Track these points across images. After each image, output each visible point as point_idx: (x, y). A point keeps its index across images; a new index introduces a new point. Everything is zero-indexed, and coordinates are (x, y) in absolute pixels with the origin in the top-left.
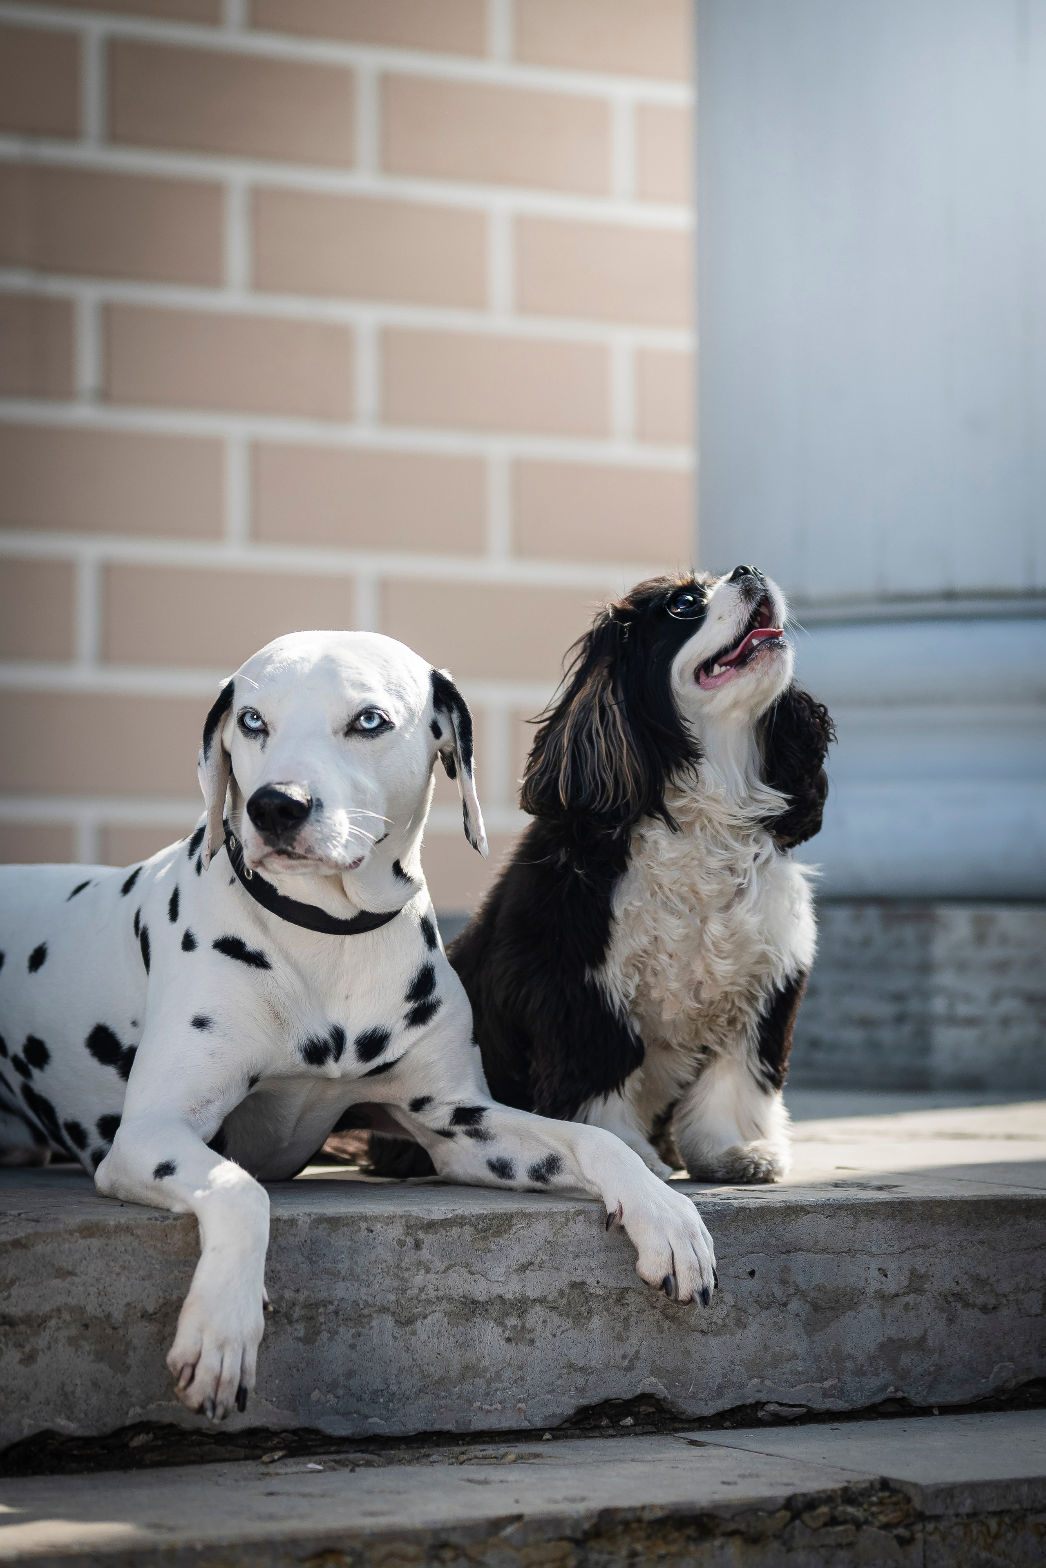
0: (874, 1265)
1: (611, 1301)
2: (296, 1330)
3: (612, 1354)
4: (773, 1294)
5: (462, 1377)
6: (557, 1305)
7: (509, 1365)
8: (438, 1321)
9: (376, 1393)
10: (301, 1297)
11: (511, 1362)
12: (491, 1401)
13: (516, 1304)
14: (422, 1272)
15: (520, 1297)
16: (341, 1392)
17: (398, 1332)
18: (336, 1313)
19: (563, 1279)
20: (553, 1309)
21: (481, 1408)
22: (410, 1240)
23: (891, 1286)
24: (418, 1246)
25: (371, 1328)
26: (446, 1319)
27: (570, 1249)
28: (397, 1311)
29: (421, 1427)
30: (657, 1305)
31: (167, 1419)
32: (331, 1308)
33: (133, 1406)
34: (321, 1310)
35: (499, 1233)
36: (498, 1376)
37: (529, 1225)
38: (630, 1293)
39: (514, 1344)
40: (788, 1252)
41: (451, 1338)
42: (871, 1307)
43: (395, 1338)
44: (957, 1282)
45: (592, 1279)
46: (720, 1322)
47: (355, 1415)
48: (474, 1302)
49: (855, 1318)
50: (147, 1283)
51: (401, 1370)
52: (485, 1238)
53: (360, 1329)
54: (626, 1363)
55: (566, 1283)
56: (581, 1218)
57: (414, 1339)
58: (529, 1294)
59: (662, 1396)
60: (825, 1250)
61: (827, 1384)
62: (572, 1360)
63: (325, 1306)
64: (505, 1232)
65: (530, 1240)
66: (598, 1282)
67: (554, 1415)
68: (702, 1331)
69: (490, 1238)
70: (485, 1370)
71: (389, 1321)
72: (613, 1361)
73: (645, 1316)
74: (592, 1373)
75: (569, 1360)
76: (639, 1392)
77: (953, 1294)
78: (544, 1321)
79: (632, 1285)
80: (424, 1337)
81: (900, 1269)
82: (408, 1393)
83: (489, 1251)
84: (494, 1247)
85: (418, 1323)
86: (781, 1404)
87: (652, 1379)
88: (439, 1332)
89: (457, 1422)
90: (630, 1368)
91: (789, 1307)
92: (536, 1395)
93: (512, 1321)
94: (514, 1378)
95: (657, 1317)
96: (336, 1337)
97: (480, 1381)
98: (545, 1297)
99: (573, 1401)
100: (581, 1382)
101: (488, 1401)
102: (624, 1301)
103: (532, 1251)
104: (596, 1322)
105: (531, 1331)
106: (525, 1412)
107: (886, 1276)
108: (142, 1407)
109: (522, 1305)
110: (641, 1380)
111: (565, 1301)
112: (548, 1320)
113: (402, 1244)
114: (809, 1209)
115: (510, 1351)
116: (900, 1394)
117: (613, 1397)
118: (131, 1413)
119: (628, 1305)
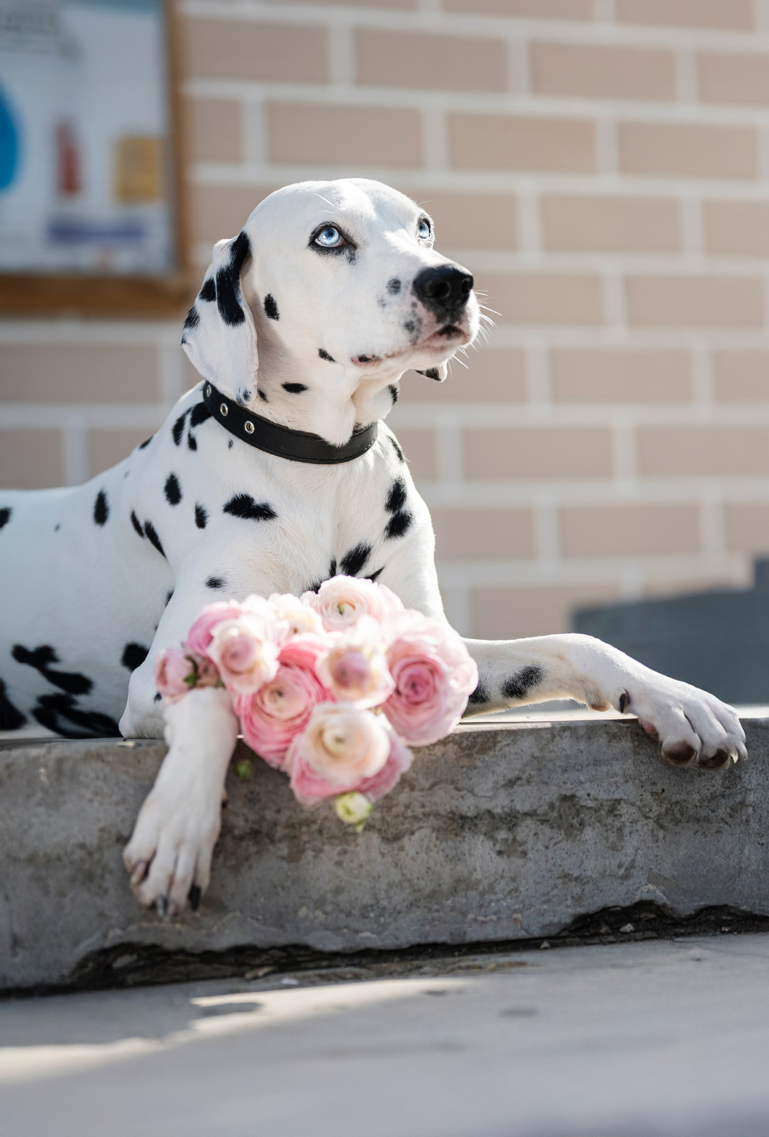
1: (603, 812)
2: (279, 849)
3: (607, 864)
5: (454, 891)
6: (548, 818)
7: (502, 877)
8: (426, 836)
9: (366, 909)
10: (283, 817)
11: (504, 874)
12: (486, 912)
13: (506, 819)
14: (407, 789)
15: (509, 811)
16: (329, 908)
17: (386, 848)
18: (320, 832)
19: (552, 793)
20: (543, 822)
21: (475, 920)
25: (357, 845)
26: (434, 835)
27: (558, 763)
28: (383, 828)
29: (415, 939)
30: (651, 815)
31: (149, 939)
32: (314, 827)
33: (112, 927)
34: (304, 829)
35: (483, 750)
36: (491, 888)
37: (514, 742)
38: (623, 804)
39: (506, 857)
41: (441, 853)
43: (383, 854)
45: (582, 792)
47: (345, 931)
48: (463, 817)
50: (121, 808)
51: (390, 885)
52: (469, 756)
53: (345, 847)
54: (622, 872)
55: (556, 796)
56: (568, 733)
57: (402, 854)
58: (519, 808)
59: (660, 903)
62: (567, 871)
63: (308, 825)
64: (490, 748)
65: (516, 756)
66: (589, 795)
67: (551, 924)
69: (475, 756)
70: (478, 882)
71: (375, 839)
72: (608, 870)
73: (639, 826)
74: (588, 882)
75: (563, 870)
76: (637, 899)
78: (536, 834)
79: (623, 796)
80: (412, 852)
82: (399, 907)
83: (475, 768)
84: (478, 763)
85: (406, 840)
87: (650, 887)
88: (428, 847)
89: (451, 934)
90: (626, 877)
92: (532, 905)
93: (502, 835)
94: (508, 889)
95: (651, 827)
96: (322, 855)
97: (473, 894)
98: (535, 811)
99: (570, 910)
100: (577, 891)
101: (483, 912)
102: (616, 812)
103: (519, 766)
104: (589, 833)
105: (522, 844)
106: (521, 922)
108: (123, 929)
109: (511, 819)
110: (639, 888)
111: (555, 814)
112: (540, 833)
115: (501, 864)
117: (611, 905)
118: (111, 935)
119: (621, 816)
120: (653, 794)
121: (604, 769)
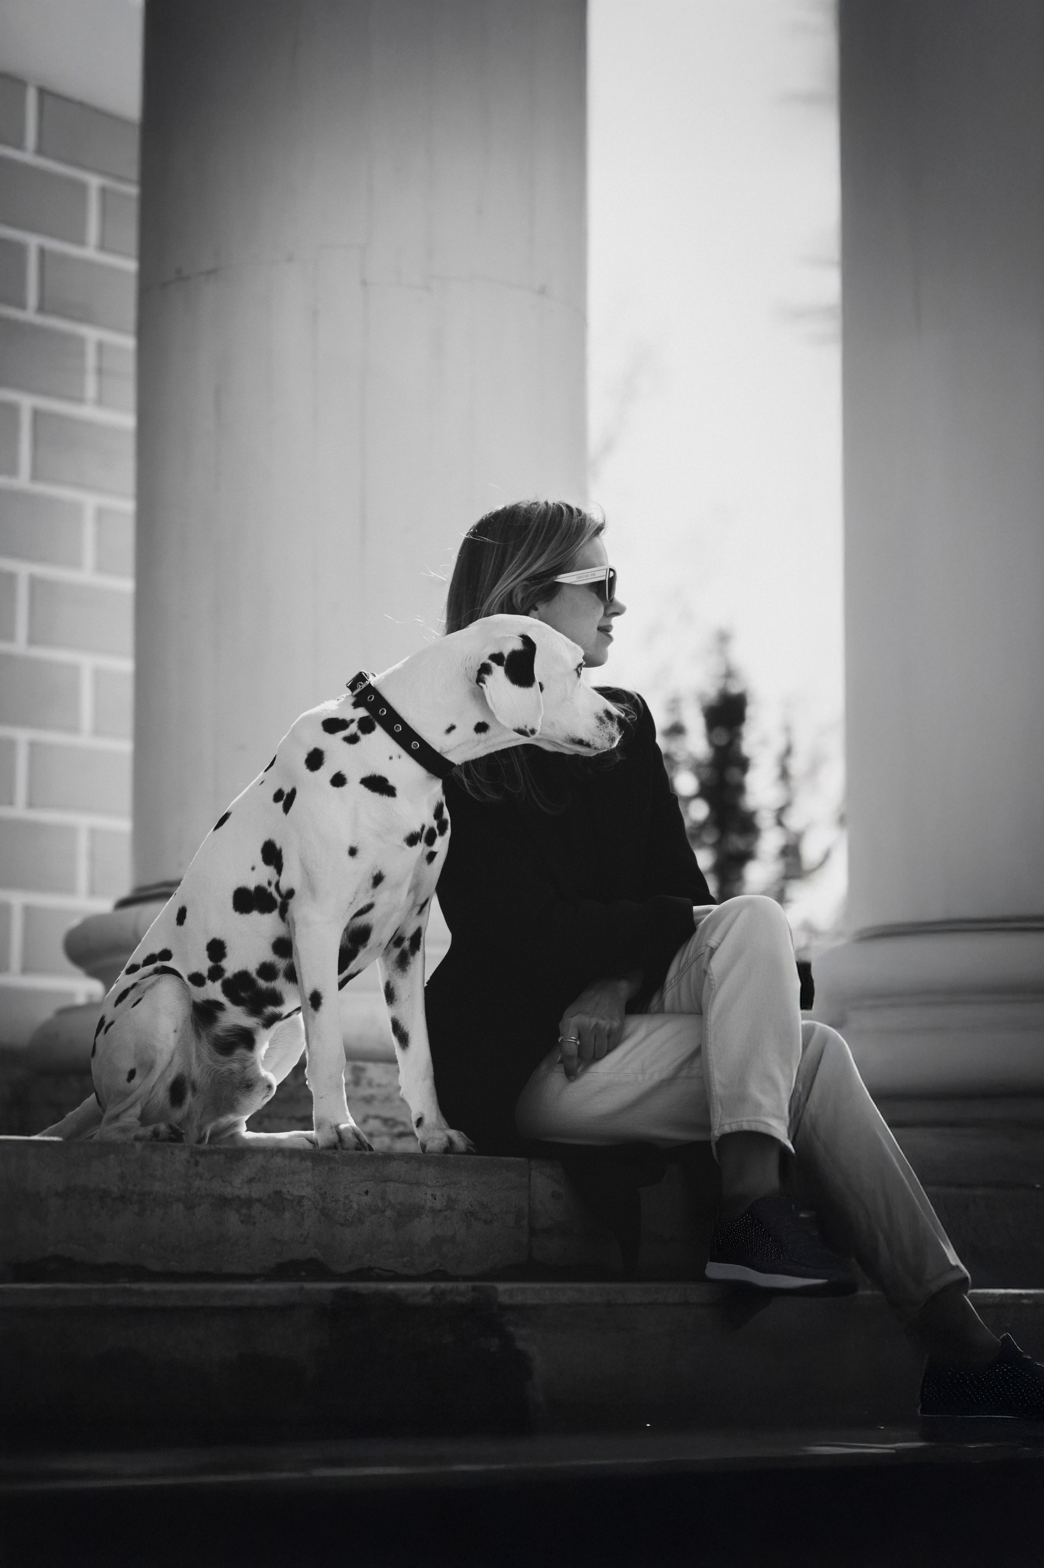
0: (429, 1192)
1: (295, 1203)
2: (134, 1208)
3: (295, 1234)
4: (377, 1205)
5: (218, 1242)
6: (267, 1204)
7: (242, 1236)
8: (206, 1208)
9: (174, 1248)
10: (137, 1189)
11: (244, 1235)
13: (246, 1202)
14: (199, 1179)
15: (248, 1197)
16: (156, 1246)
17: (186, 1213)
18: (155, 1200)
19: (270, 1189)
21: (228, 1260)
22: (192, 1160)
23: (438, 1205)
24: (197, 1164)
25: (172, 1210)
26: (210, 1208)
27: (274, 1171)
28: (186, 1201)
30: (319, 1207)
32: (152, 1197)
33: (50, 1245)
34: (147, 1197)
36: (237, 1242)
38: (305, 1199)
40: (385, 1181)
41: (213, 1218)
42: (427, 1216)
43: (184, 1216)
44: (472, 1205)
46: (350, 1219)
47: (163, 1260)
48: (225, 1199)
49: (419, 1222)
51: (187, 1235)
53: (167, 1210)
54: (302, 1240)
55: (272, 1190)
56: (280, 1154)
57: (194, 1217)
58: (253, 1196)
59: (320, 1260)
60: (404, 1182)
61: (405, 1259)
62: (275, 1236)
63: (149, 1195)
67: (264, 1267)
68: (341, 1224)
70: (230, 1238)
71: (182, 1207)
72: (296, 1238)
73: (312, 1213)
74: (285, 1244)
75: (273, 1235)
76: (309, 1256)
77: (470, 1212)
78: (261, 1212)
79: (306, 1194)
80: (199, 1217)
81: (442, 1195)
82: (190, 1249)
85: (196, 1209)
86: (381, 1269)
87: (316, 1250)
88: (207, 1214)
90: (304, 1243)
91: (386, 1213)
92: (256, 1255)
93: (244, 1211)
94: (245, 1244)
95: (318, 1214)
96: (154, 1213)
97: (227, 1245)
98: (261, 1198)
99: (275, 1259)
100: (279, 1248)
101: (232, 1257)
102: (302, 1204)
104: (287, 1215)
105: (253, 1218)
106: (249, 1264)
107: (435, 1199)
109: (249, 1202)
110: (310, 1250)
111: (271, 1202)
112: (263, 1212)
113: (188, 1162)
114: (396, 1157)
115: (243, 1228)
116: (442, 1268)
119: (304, 1206)
120: (320, 1194)
121: (297, 1177)
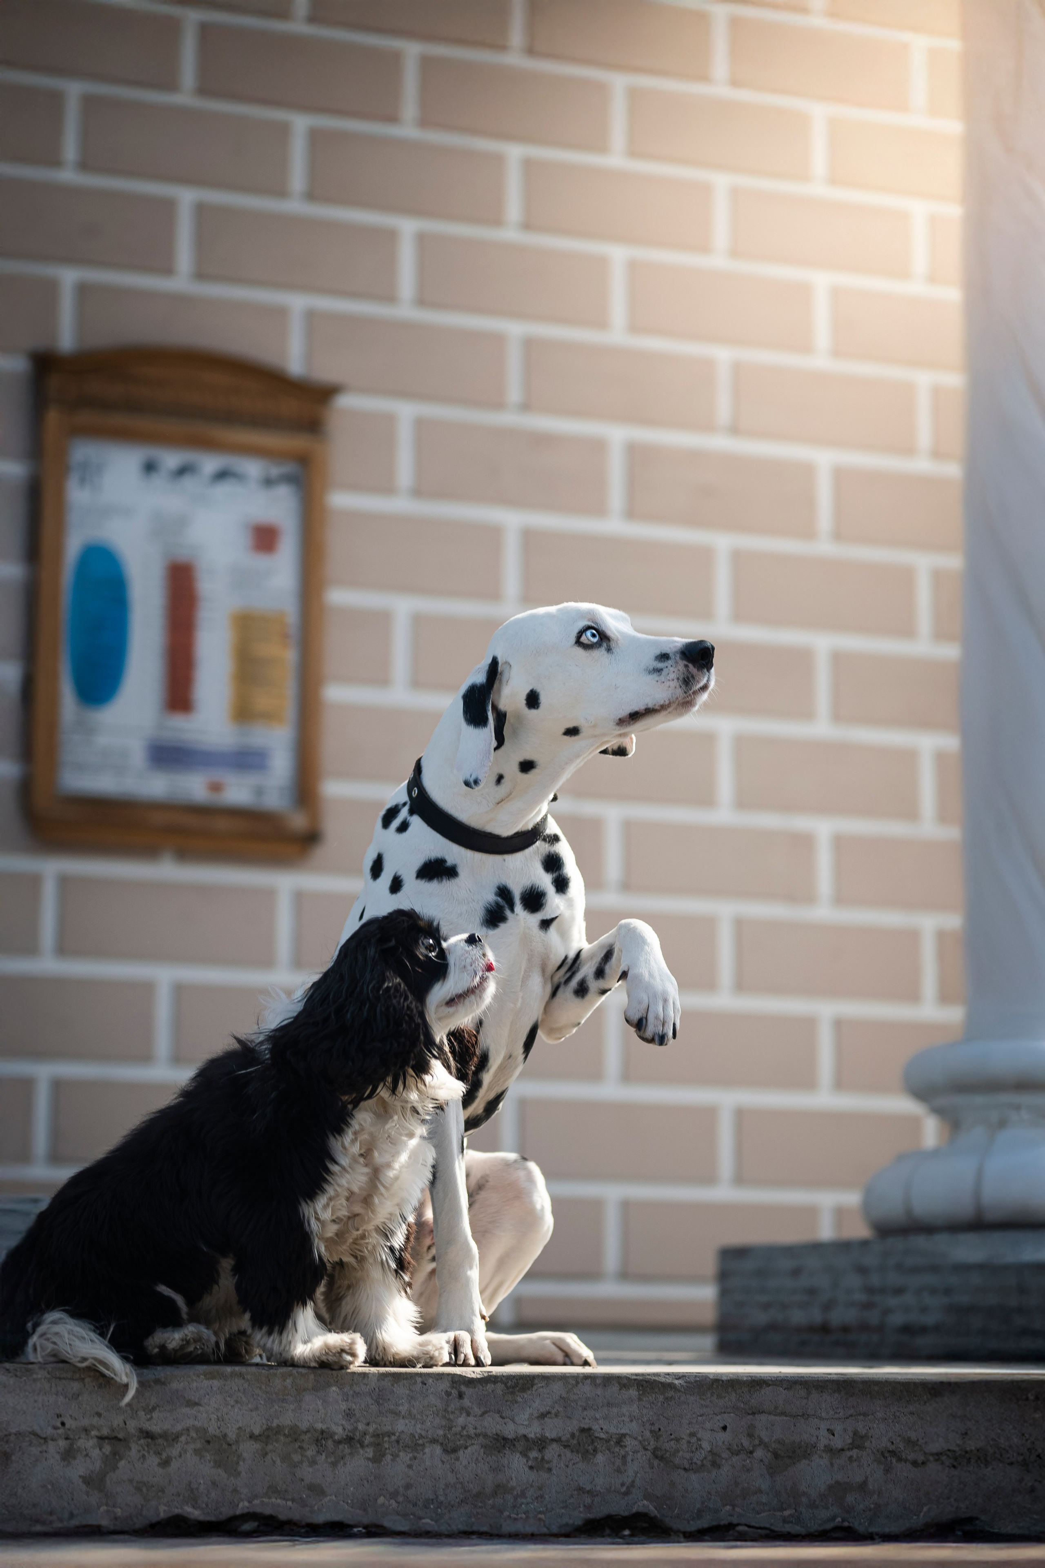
0: (824, 1426)
1: (612, 1443)
2: (366, 1452)
3: (613, 1482)
4: (742, 1444)
5: (495, 1493)
6: (570, 1444)
7: (532, 1486)
8: (476, 1451)
9: (427, 1502)
10: (371, 1429)
11: (534, 1484)
12: (517, 1511)
13: (537, 1442)
14: (464, 1415)
15: (540, 1437)
16: (401, 1499)
17: (445, 1458)
18: (398, 1442)
19: (573, 1426)
20: (565, 1447)
21: (509, 1517)
22: (455, 1392)
23: (838, 1442)
24: (461, 1396)
25: (424, 1454)
26: (482, 1450)
27: (579, 1403)
28: (445, 1443)
29: (462, 1527)
30: (649, 1448)
31: (268, 1511)
32: (393, 1438)
33: (242, 1500)
34: (386, 1439)
35: (524, 1389)
36: (523, 1494)
37: (547, 1385)
38: (627, 1437)
39: (535, 1471)
40: (754, 1413)
41: (487, 1464)
42: (821, 1457)
43: (443, 1462)
44: (891, 1442)
45: (597, 1426)
46: (699, 1463)
47: (412, 1517)
48: (504, 1439)
49: (809, 1465)
50: (254, 1414)
51: (447, 1486)
52: (513, 1393)
53: (416, 1454)
54: (624, 1489)
55: (577, 1428)
56: (588, 1381)
57: (458, 1463)
58: (547, 1435)
59: (652, 1515)
60: (783, 1414)
61: (787, 1513)
62: (581, 1485)
63: (389, 1436)
64: (529, 1389)
65: (548, 1396)
66: (602, 1429)
67: (567, 1525)
68: (685, 1469)
69: (517, 1393)
70: (513, 1488)
71: (438, 1450)
72: (613, 1487)
73: (639, 1455)
74: (597, 1495)
75: (579, 1484)
76: (634, 1510)
77: (889, 1451)
78: (559, 1456)
79: (628, 1431)
80: (465, 1462)
81: (845, 1430)
82: (452, 1502)
83: (516, 1402)
84: (519, 1399)
85: (461, 1453)
86: (749, 1526)
87: (645, 1502)
88: (477, 1459)
89: (491, 1525)
90: (627, 1493)
91: (755, 1454)
92: (553, 1509)
93: (534, 1454)
94: (535, 1495)
95: (649, 1457)
96: (397, 1459)
97: (509, 1497)
98: (560, 1438)
99: (582, 1515)
100: (588, 1500)
101: (515, 1511)
102: (623, 1444)
103: (549, 1403)
104: (600, 1458)
105: (548, 1462)
106: (544, 1521)
107: (833, 1435)
108: (250, 1502)
109: (541, 1443)
110: (636, 1502)
111: (575, 1442)
112: (562, 1455)
113: (448, 1394)
114: (771, 1383)
115: (532, 1476)
116: (846, 1524)
117: (614, 1514)
118: (241, 1505)
119: (626, 1446)
120: (651, 1432)
121: (615, 1410)
